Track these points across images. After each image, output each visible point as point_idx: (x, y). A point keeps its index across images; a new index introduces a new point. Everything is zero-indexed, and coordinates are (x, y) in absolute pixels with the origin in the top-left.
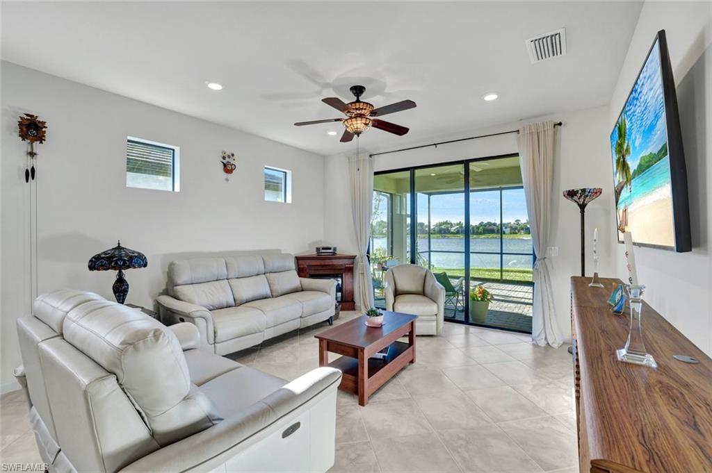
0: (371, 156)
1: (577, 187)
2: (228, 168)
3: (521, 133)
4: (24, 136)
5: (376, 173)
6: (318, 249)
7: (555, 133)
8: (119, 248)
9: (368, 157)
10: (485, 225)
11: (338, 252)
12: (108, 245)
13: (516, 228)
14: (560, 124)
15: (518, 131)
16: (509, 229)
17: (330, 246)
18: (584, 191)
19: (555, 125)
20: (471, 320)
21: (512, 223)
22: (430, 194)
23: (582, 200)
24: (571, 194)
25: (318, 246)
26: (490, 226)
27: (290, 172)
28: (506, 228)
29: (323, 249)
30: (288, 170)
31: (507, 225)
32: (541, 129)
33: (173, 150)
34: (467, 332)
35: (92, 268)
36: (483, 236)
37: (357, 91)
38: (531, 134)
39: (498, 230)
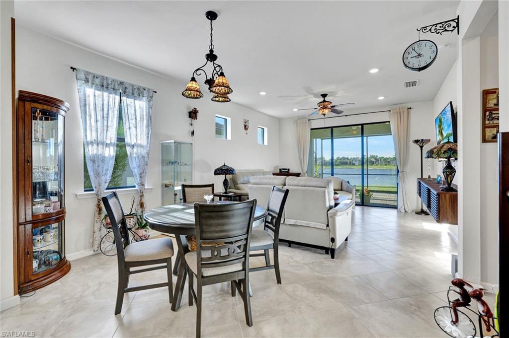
0: (309, 120)
1: (420, 138)
2: (246, 128)
4: (190, 117)
5: (311, 129)
6: (280, 170)
7: (408, 113)
8: (225, 165)
9: (308, 121)
10: (341, 159)
11: (290, 171)
12: (219, 165)
14: (410, 108)
15: (390, 111)
16: (358, 162)
17: (286, 168)
18: (422, 140)
19: (408, 109)
20: (364, 204)
22: (322, 139)
23: (421, 144)
24: (417, 141)
25: (281, 168)
26: (344, 159)
27: (267, 129)
28: (356, 161)
29: (283, 169)
30: (265, 127)
32: (401, 111)
33: (226, 119)
34: (363, 210)
35: (215, 174)
36: (340, 167)
37: (324, 96)
38: (397, 112)
39: (350, 163)
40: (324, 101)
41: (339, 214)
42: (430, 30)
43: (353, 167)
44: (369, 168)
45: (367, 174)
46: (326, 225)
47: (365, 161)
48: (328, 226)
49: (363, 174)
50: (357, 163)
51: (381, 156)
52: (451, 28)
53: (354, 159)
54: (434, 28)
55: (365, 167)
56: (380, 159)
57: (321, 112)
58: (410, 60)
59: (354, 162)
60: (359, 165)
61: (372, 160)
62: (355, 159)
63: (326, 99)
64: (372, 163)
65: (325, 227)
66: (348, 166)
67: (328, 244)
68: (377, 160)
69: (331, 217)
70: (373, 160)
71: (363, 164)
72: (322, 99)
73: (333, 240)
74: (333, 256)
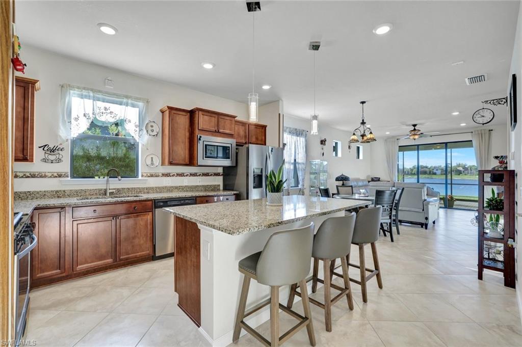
0: (397, 139)
1: (499, 155)
2: (349, 147)
3: (474, 133)
4: (321, 144)
5: (399, 146)
6: (372, 178)
7: (490, 134)
8: (342, 175)
12: (339, 175)
14: (492, 130)
15: (472, 132)
18: (502, 156)
19: (489, 130)
20: (448, 207)
24: (497, 157)
27: (362, 147)
29: (374, 178)
30: (360, 145)
32: (483, 132)
33: (337, 143)
37: (415, 126)
38: (479, 134)
39: (430, 172)
40: (415, 130)
41: (431, 203)
42: (490, 103)
43: (434, 176)
44: (453, 178)
45: (451, 184)
46: (422, 210)
47: (449, 169)
48: (423, 210)
49: (446, 184)
50: (439, 172)
51: (471, 165)
52: (503, 103)
53: (435, 167)
54: (492, 102)
55: (449, 177)
56: (471, 168)
57: (412, 137)
58: (477, 118)
59: (435, 171)
60: (442, 174)
61: (458, 168)
62: (437, 168)
63: (416, 128)
64: (459, 173)
65: (421, 211)
66: (427, 176)
67: (424, 221)
68: (465, 169)
69: (426, 205)
70: (461, 169)
71: (446, 174)
72: (413, 128)
73: (427, 219)
74: (426, 228)
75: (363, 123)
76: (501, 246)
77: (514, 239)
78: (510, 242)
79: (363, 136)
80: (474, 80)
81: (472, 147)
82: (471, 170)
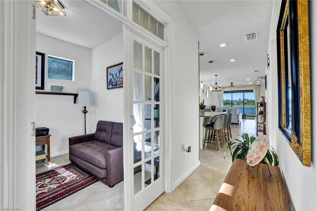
5: (224, 91)
13: (239, 102)
18: (264, 97)
21: (237, 100)
26: (227, 101)
31: (235, 101)
37: (232, 83)
39: (231, 103)
40: (232, 85)
52: (264, 78)
54: (260, 77)
57: (230, 88)
63: (232, 84)
64: (245, 104)
65: (236, 118)
67: (237, 122)
69: (238, 116)
73: (238, 121)
74: (238, 125)
75: (216, 84)
76: (262, 125)
77: (265, 122)
78: (265, 123)
79: (216, 89)
80: (255, 71)
81: (253, 92)
82: (251, 102)
